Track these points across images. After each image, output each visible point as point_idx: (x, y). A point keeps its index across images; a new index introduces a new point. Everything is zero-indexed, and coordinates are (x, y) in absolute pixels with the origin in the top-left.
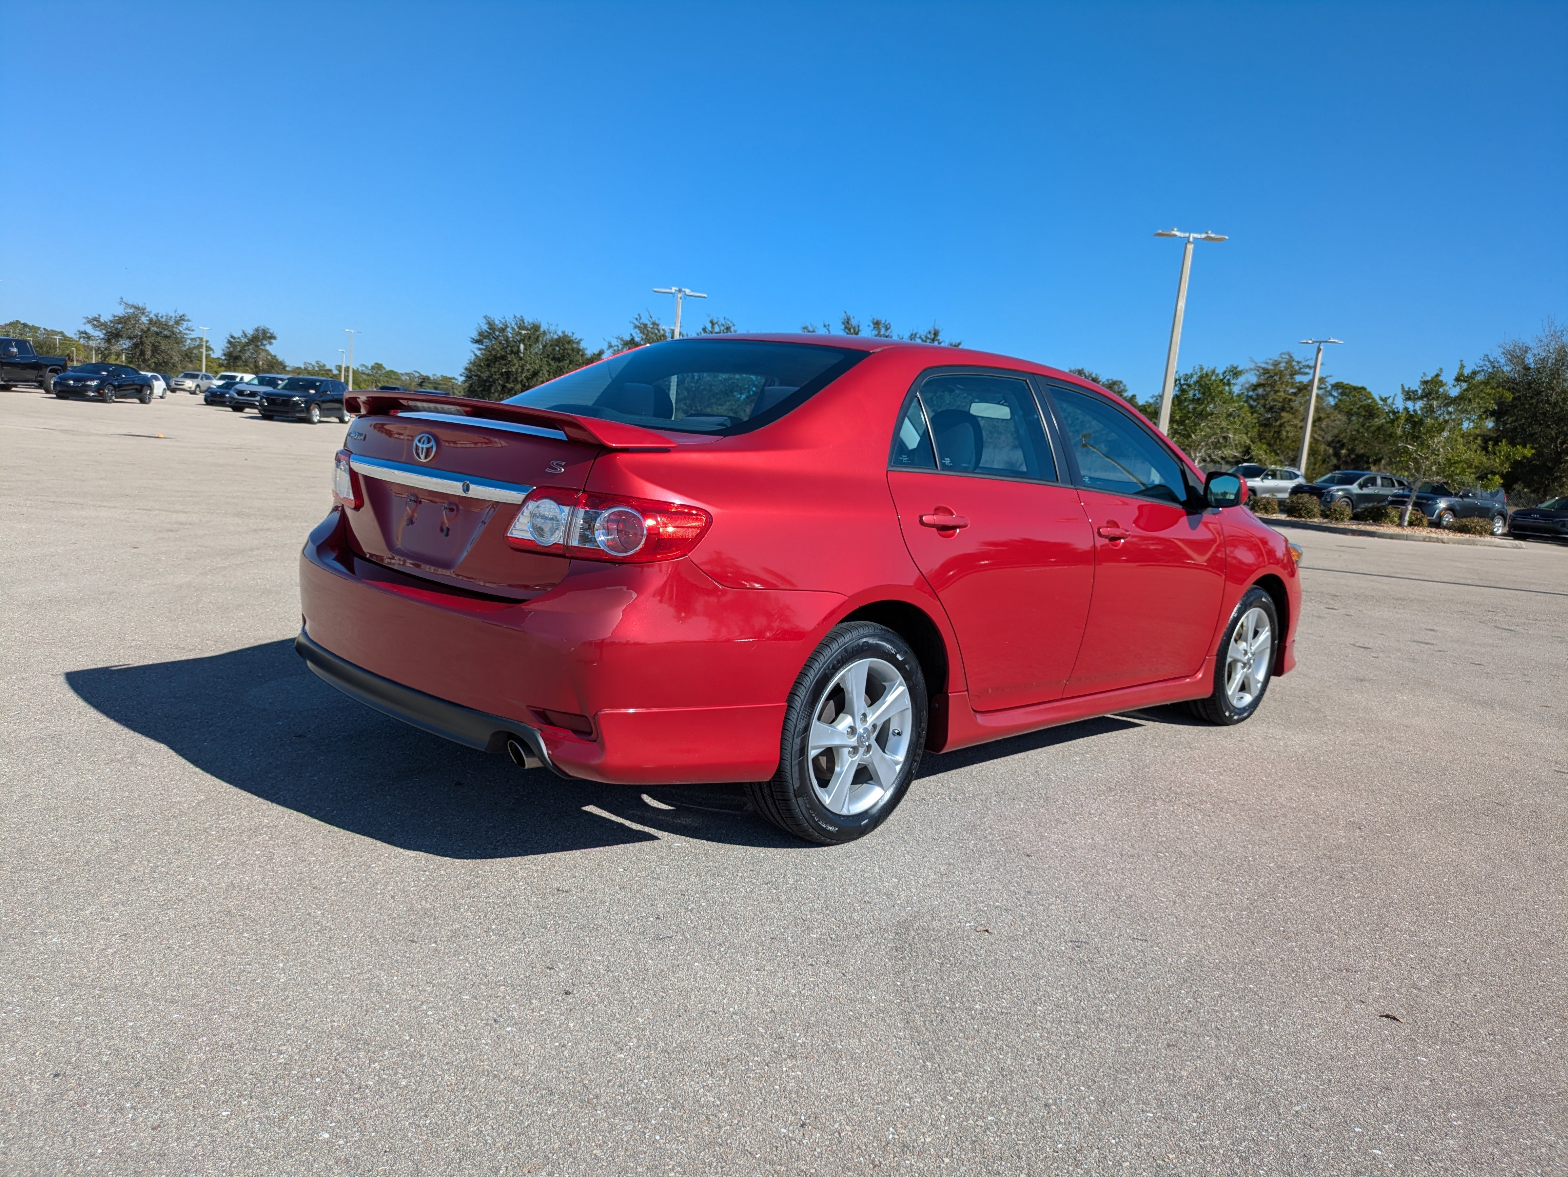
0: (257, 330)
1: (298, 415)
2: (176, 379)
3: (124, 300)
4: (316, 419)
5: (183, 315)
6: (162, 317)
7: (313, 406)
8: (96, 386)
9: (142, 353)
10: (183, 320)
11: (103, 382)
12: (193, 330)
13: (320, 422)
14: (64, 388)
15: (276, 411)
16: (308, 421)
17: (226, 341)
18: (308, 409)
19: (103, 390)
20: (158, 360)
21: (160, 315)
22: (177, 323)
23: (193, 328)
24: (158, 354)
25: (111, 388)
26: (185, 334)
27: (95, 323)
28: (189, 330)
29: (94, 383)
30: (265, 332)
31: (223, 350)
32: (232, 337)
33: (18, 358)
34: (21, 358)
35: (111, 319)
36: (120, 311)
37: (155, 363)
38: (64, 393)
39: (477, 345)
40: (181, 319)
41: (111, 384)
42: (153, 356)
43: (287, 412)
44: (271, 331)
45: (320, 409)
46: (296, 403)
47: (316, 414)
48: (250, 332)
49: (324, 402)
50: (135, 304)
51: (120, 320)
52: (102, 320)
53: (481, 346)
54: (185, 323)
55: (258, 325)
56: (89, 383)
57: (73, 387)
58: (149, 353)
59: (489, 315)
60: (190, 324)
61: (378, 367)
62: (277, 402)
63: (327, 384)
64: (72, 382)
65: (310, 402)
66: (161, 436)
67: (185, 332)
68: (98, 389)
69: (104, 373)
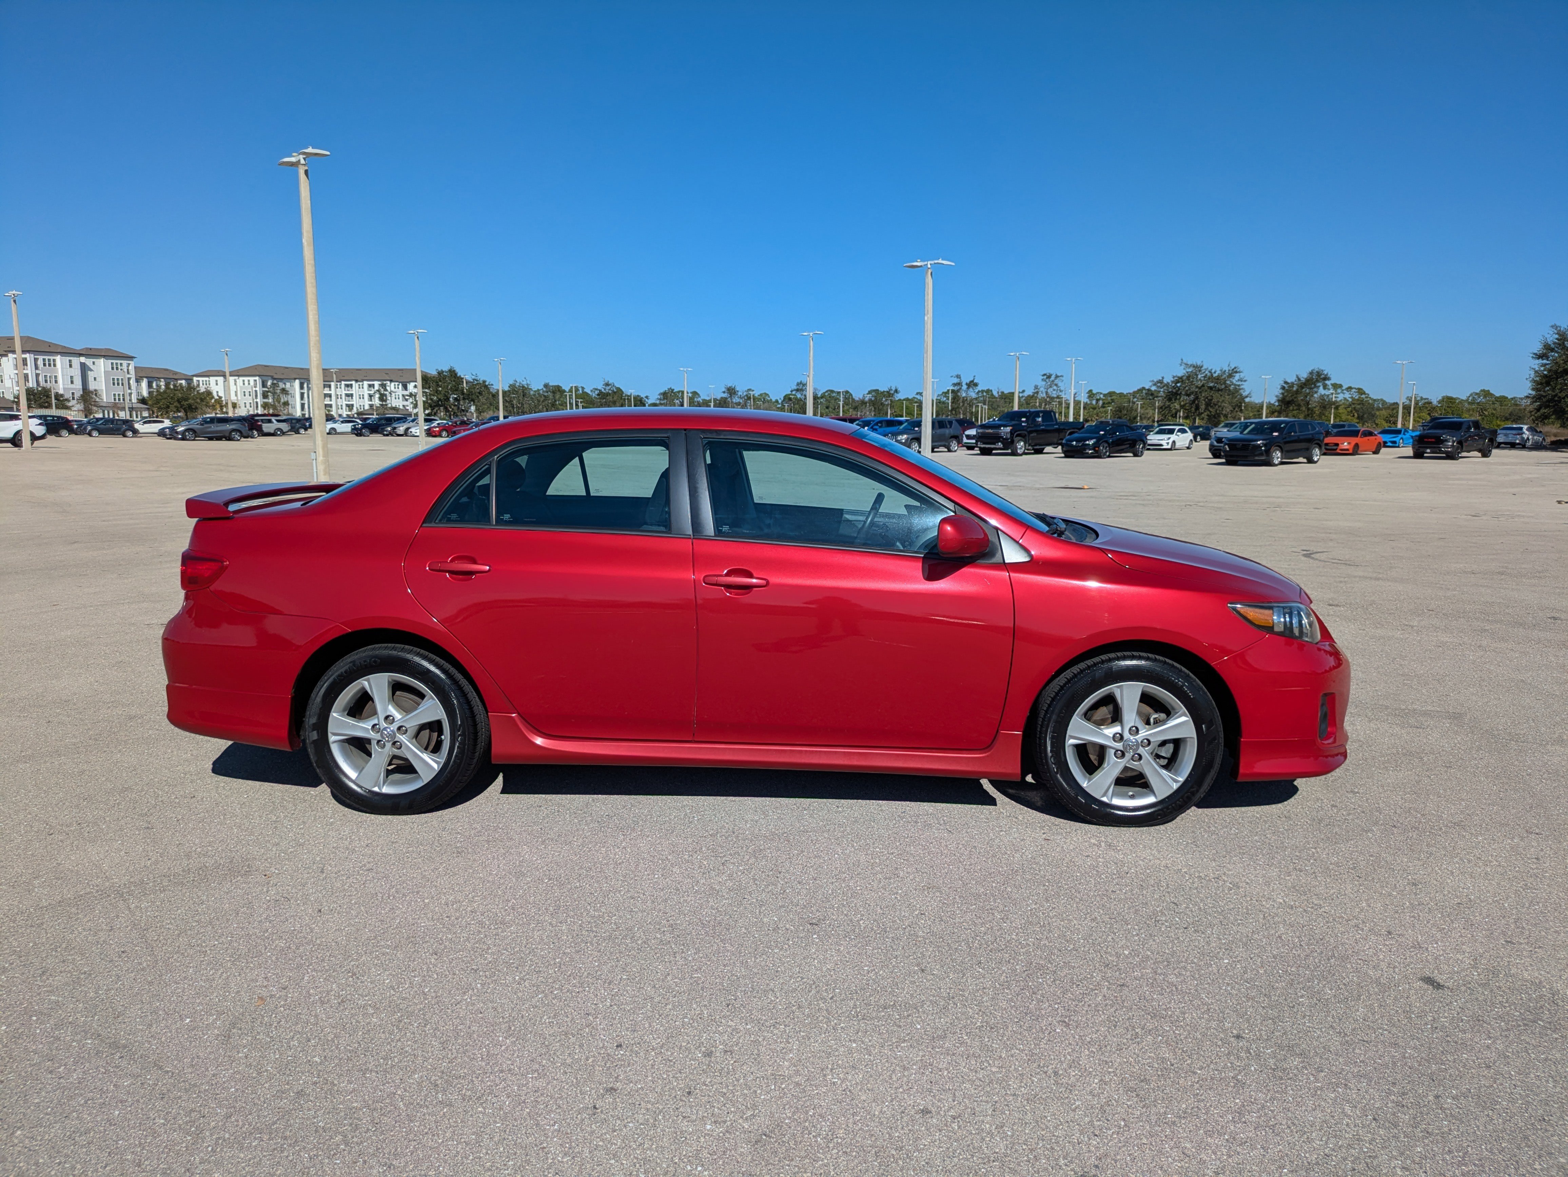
0: (1311, 373)
1: (1257, 458)
2: (1215, 429)
3: (1185, 361)
4: (1276, 462)
5: (1235, 368)
6: (1215, 372)
7: (1273, 448)
8: (1093, 444)
9: (1197, 408)
10: (1236, 372)
11: (1100, 440)
12: (1245, 381)
13: (1282, 463)
14: (1069, 449)
15: (1237, 456)
16: (1269, 463)
17: (1279, 387)
18: (1268, 452)
19: (1099, 447)
20: (1211, 412)
21: (1213, 371)
22: (1231, 376)
23: (1245, 379)
24: (1211, 407)
25: (1106, 445)
26: (1239, 386)
27: (1159, 384)
28: (1242, 381)
29: (1091, 442)
30: (1319, 374)
31: (1277, 396)
32: (1286, 382)
33: (1043, 425)
34: (1046, 426)
35: (1172, 379)
36: (1181, 372)
37: (1208, 415)
38: (1071, 453)
39: (1540, 361)
40: (1235, 371)
41: (1106, 442)
42: (1206, 409)
43: (1246, 457)
44: (1325, 372)
45: (1282, 452)
46: (1259, 446)
47: (1277, 456)
48: (1304, 375)
49: (1286, 443)
50: (1195, 363)
51: (1180, 380)
52: (1165, 381)
53: (1545, 361)
54: (1237, 375)
55: (1312, 368)
56: (1087, 442)
57: (1076, 446)
58: (1203, 407)
59: (1558, 324)
60: (1242, 375)
61: (1486, 393)
62: (1238, 446)
63: (1294, 424)
64: (1074, 443)
65: (1270, 445)
66: (1086, 487)
67: (1238, 383)
68: (1095, 447)
69: (1102, 433)
